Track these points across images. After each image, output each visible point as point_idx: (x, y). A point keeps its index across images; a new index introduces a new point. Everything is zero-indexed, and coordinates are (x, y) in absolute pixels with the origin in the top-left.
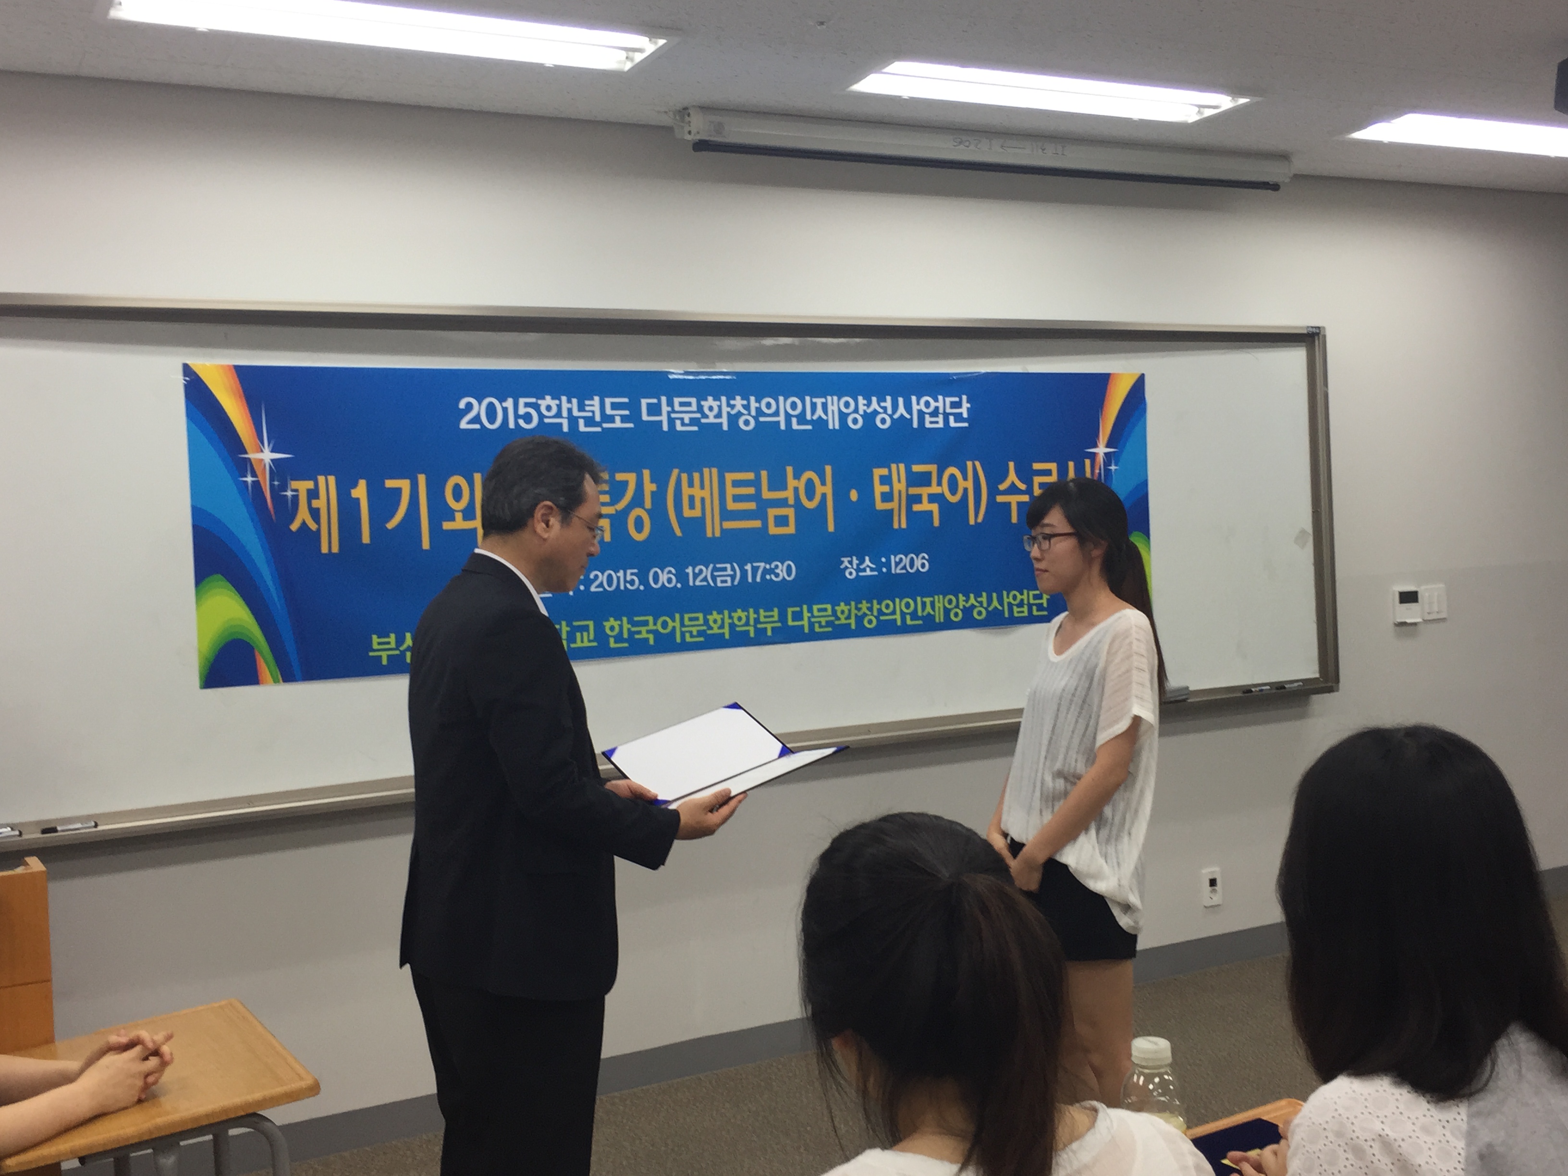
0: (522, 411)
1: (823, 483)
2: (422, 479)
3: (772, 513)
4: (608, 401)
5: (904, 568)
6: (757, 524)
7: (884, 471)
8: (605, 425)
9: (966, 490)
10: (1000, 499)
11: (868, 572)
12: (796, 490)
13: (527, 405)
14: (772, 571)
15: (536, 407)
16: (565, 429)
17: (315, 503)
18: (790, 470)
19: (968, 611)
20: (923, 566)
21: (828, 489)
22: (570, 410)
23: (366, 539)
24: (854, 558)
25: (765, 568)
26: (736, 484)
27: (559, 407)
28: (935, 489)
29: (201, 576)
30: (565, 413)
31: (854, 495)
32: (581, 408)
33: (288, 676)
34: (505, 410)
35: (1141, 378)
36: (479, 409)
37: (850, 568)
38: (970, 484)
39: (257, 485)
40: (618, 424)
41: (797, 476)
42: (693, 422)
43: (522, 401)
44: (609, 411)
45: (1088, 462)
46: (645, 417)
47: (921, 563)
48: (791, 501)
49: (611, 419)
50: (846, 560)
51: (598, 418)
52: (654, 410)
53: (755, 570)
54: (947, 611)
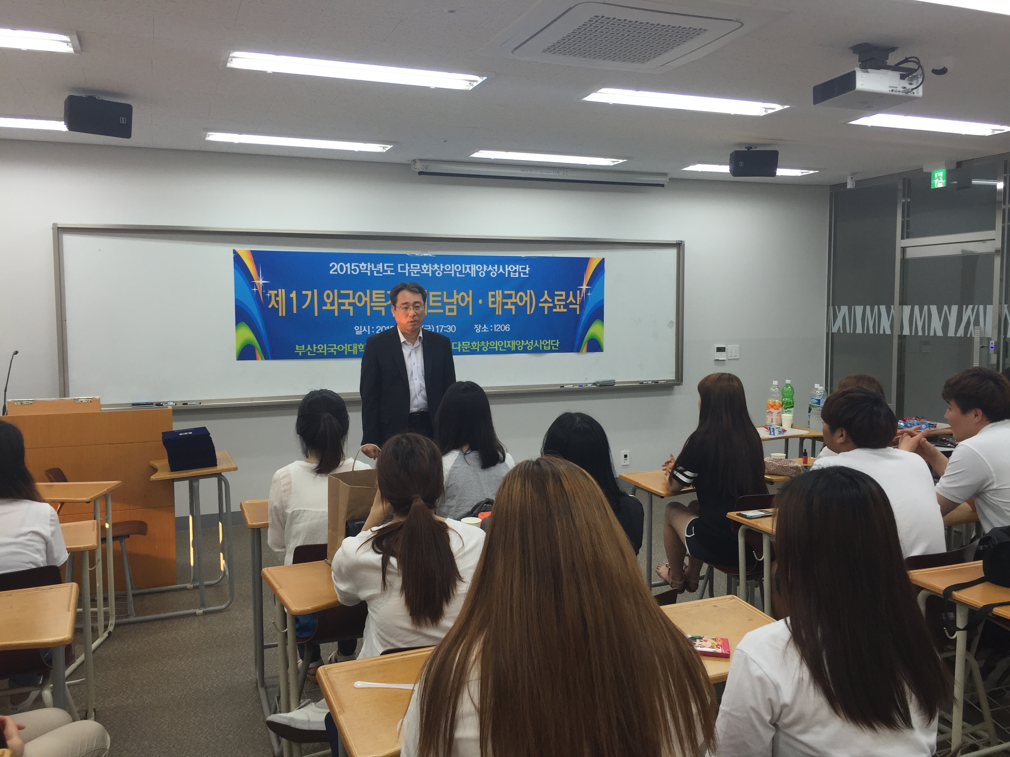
0: (353, 268)
1: (468, 297)
2: (316, 291)
3: (447, 307)
4: (385, 265)
5: (500, 329)
6: (442, 311)
7: (493, 293)
8: (384, 274)
9: (526, 301)
10: (540, 305)
11: (485, 331)
12: (457, 299)
13: (355, 266)
14: (446, 329)
15: (358, 266)
16: (369, 274)
17: (277, 299)
18: (455, 291)
19: (525, 347)
21: (470, 299)
22: (371, 268)
23: (295, 312)
24: (480, 325)
25: (444, 327)
26: (434, 296)
27: (367, 266)
28: (514, 300)
29: (237, 323)
31: (480, 302)
32: (375, 267)
33: (266, 358)
34: (347, 267)
35: (603, 260)
36: (337, 267)
37: (478, 328)
38: (528, 299)
39: (257, 291)
40: (389, 273)
41: (458, 294)
42: (418, 273)
43: (353, 264)
44: (386, 268)
45: (578, 292)
46: (399, 271)
47: (507, 328)
48: (455, 303)
49: (386, 271)
50: (476, 326)
51: (381, 271)
52: (403, 268)
53: (440, 328)
54: (516, 347)
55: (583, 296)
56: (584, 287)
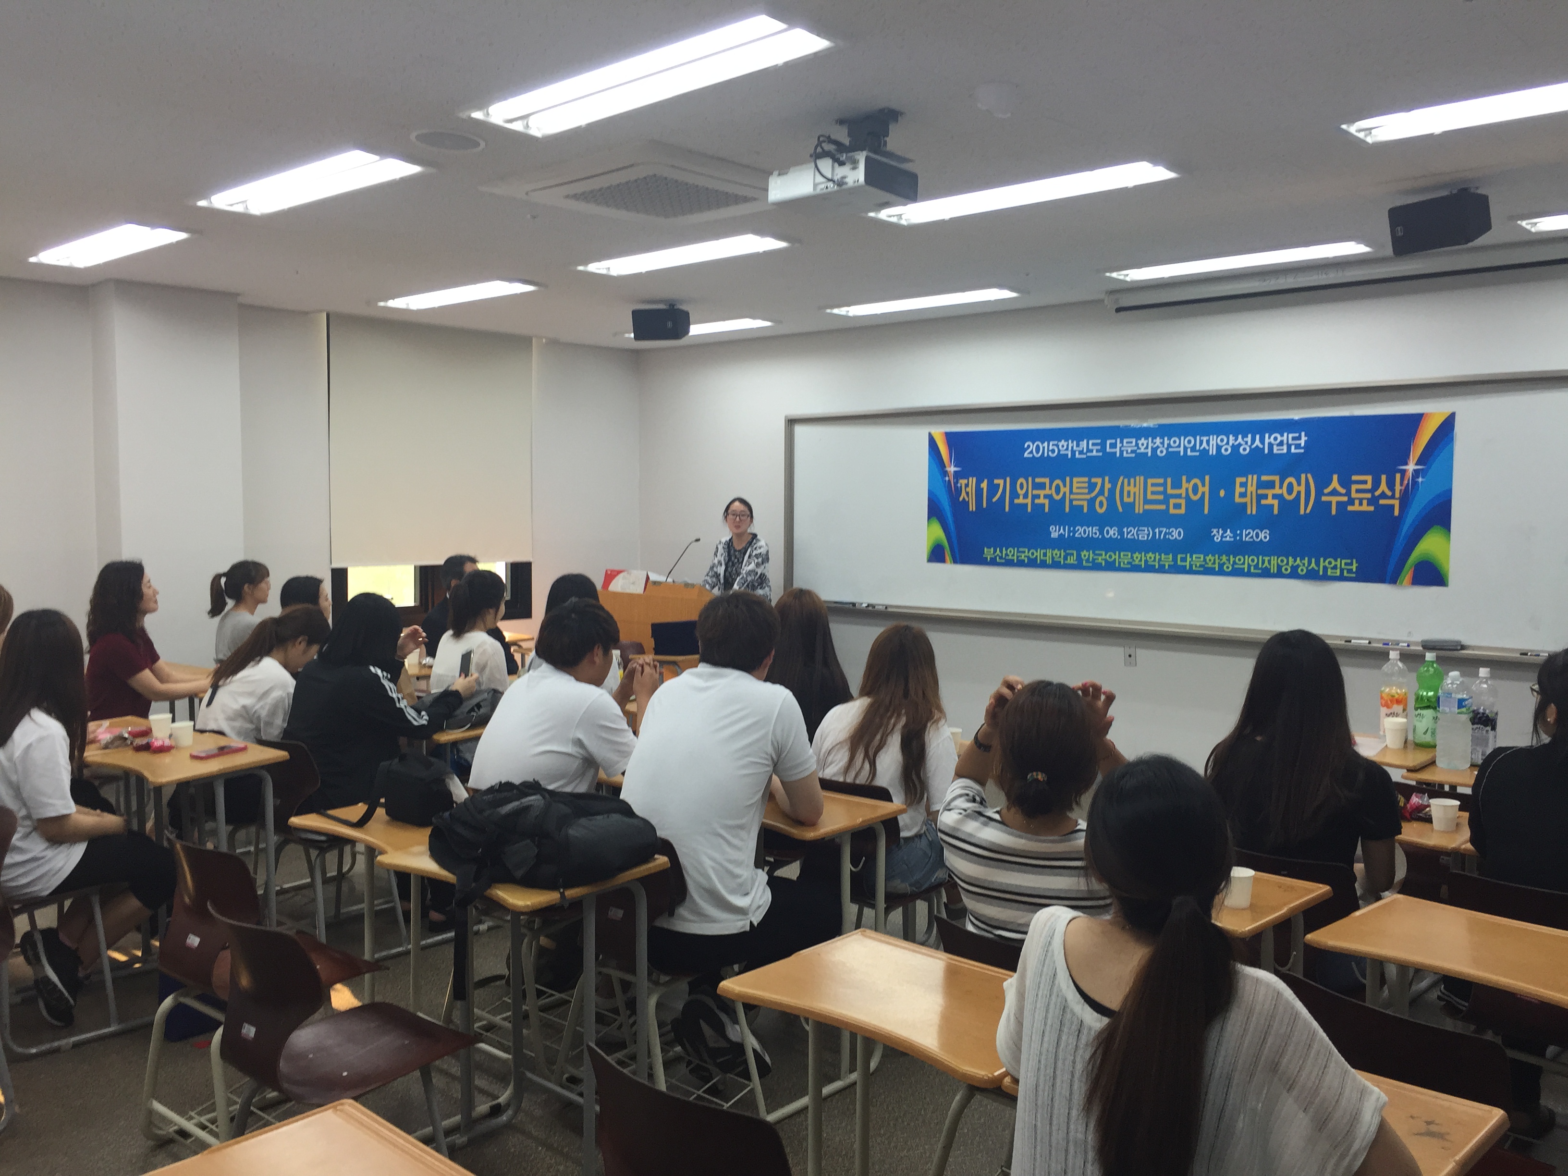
0: (1051, 448)
1: (1203, 485)
2: (1008, 479)
3: (1172, 501)
4: (1091, 442)
5: (1252, 537)
6: (1163, 507)
7: (1244, 480)
8: (1089, 454)
9: (1299, 493)
10: (1324, 499)
11: (1228, 539)
12: (1187, 489)
13: (1053, 445)
14: (1170, 534)
15: (1057, 446)
16: (1070, 456)
17: (967, 490)
18: (1184, 478)
19: (1295, 569)
20: (1265, 537)
21: (1206, 489)
22: (1072, 447)
23: (985, 505)
24: (1220, 530)
25: (1166, 532)
26: (1153, 485)
27: (1068, 445)
28: (1277, 491)
29: (929, 518)
30: (1070, 448)
31: (1222, 493)
32: (1078, 445)
33: (955, 561)
34: (1044, 448)
35: (1452, 416)
36: (1033, 447)
37: (1217, 535)
38: (1302, 489)
39: (949, 481)
40: (1094, 453)
41: (1188, 481)
42: (1132, 452)
43: (1051, 443)
44: (1090, 447)
45: (1398, 476)
46: (1108, 450)
47: (1264, 536)
48: (1184, 495)
49: (1092, 451)
50: (1215, 531)
51: (1085, 451)
52: (1113, 446)
53: (1160, 533)
54: (1279, 567)
55: (1408, 484)
56: (1411, 467)
